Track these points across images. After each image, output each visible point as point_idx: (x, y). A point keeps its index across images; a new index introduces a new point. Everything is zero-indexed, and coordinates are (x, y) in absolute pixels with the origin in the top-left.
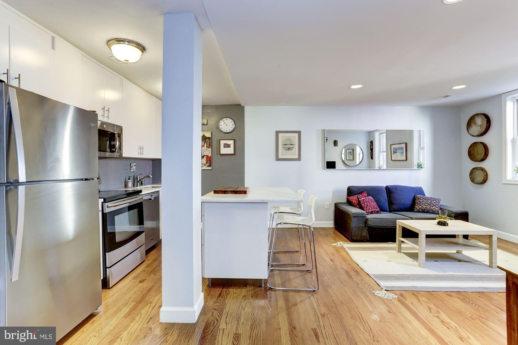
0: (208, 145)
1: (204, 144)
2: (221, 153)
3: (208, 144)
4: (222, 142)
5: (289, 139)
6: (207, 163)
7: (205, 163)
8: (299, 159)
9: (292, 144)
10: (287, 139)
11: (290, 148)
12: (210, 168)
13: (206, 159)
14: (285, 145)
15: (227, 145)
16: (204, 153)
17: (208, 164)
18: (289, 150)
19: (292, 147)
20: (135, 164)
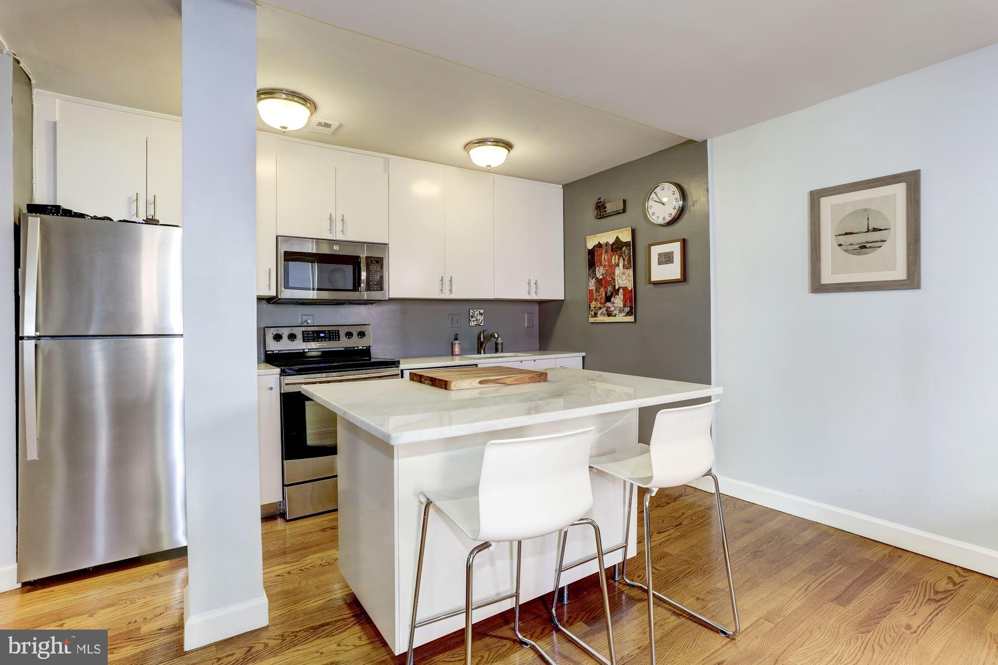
0: (626, 263)
1: (619, 259)
2: (652, 280)
3: (626, 259)
4: (656, 251)
5: (865, 210)
6: (625, 306)
7: (622, 306)
8: (912, 281)
9: (875, 230)
10: (857, 212)
11: (868, 245)
12: (631, 319)
13: (622, 297)
14: (847, 234)
15: (665, 258)
16: (620, 281)
17: (627, 309)
18: (864, 250)
19: (879, 239)
20: (482, 311)
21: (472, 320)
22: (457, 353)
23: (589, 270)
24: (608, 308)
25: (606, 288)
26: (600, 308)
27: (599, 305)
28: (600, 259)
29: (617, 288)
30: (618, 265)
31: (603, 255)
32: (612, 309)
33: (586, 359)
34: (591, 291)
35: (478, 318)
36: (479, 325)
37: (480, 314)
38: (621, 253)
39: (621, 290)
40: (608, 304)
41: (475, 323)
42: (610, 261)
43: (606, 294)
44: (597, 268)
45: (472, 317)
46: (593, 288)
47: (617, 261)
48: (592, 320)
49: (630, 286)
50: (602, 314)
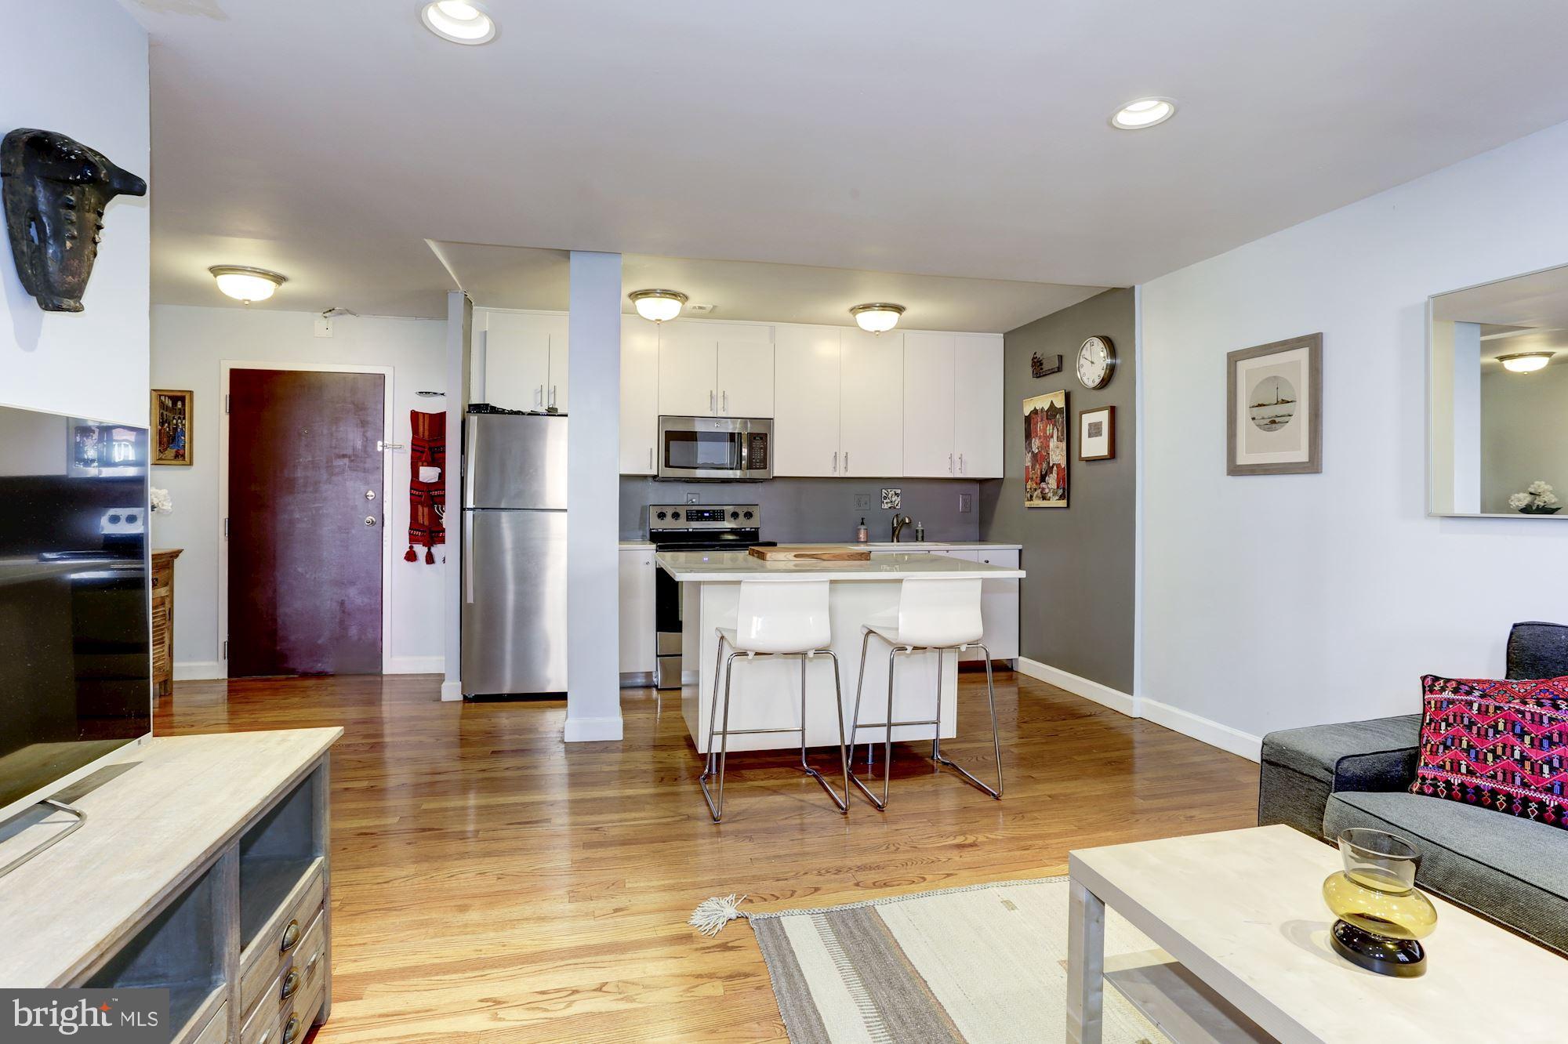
0: (1060, 434)
1: (1053, 429)
2: (1083, 456)
3: (1060, 429)
4: (1088, 419)
5: (1275, 377)
6: (1058, 488)
7: (1056, 487)
8: (1313, 465)
9: (1284, 402)
10: (1268, 379)
11: (1277, 420)
12: (1063, 503)
13: (1056, 476)
14: (1260, 405)
15: (1094, 429)
16: (1054, 457)
17: (1060, 492)
18: (1274, 425)
19: (1286, 413)
20: (899, 491)
21: (885, 501)
22: (862, 540)
23: (1026, 442)
24: (1043, 489)
25: (1041, 464)
26: (1036, 490)
27: (1034, 486)
28: (1036, 428)
29: (1051, 465)
30: (1052, 437)
31: (1039, 423)
32: (1047, 491)
33: (1023, 552)
34: (1027, 468)
35: (893, 499)
36: (895, 508)
37: (896, 494)
38: (1055, 422)
39: (1055, 468)
40: (1043, 485)
41: (889, 505)
42: (1045, 430)
43: (1041, 472)
44: (1033, 440)
45: (885, 498)
46: (1029, 464)
47: (1051, 431)
48: (1028, 504)
49: (1064, 464)
50: (1037, 496)
